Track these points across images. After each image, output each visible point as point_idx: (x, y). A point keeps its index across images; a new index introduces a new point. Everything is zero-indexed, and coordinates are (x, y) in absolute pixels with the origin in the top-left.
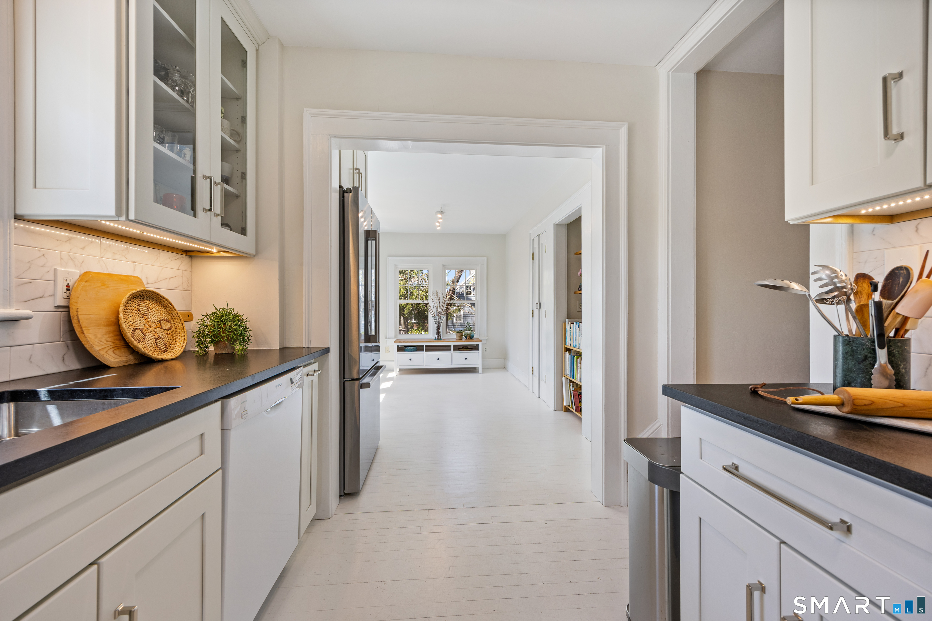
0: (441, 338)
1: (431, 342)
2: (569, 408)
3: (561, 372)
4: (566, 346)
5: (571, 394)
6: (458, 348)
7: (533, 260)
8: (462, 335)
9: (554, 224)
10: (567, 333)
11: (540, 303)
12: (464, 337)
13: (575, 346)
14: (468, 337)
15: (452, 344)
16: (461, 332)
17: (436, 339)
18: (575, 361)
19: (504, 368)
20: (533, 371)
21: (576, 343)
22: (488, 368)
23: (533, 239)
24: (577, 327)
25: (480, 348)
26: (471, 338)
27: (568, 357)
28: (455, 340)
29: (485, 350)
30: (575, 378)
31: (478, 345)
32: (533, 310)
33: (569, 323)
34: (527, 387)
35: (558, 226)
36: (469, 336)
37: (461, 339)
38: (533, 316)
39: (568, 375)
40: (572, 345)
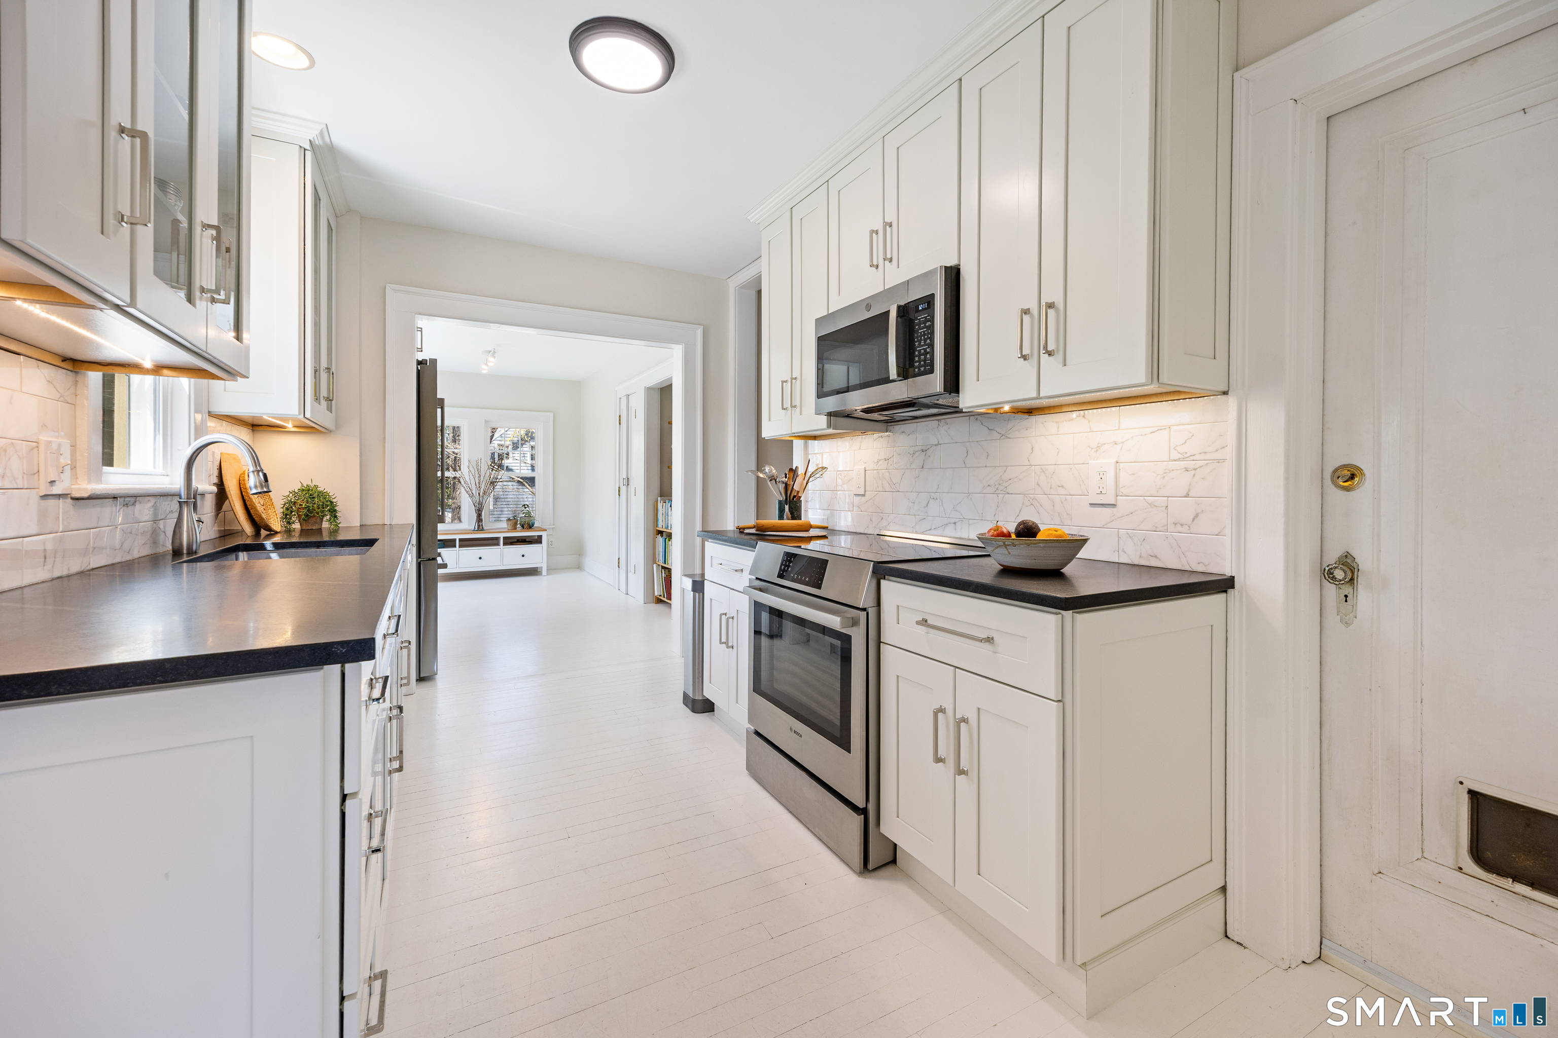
0: (483, 528)
1: (468, 533)
2: (660, 597)
3: (651, 558)
4: (657, 529)
5: (662, 582)
6: (509, 541)
7: (620, 424)
8: (516, 524)
9: (645, 387)
10: (659, 513)
11: (628, 479)
12: (518, 526)
13: (667, 528)
14: (525, 527)
15: (502, 536)
16: (515, 519)
17: (476, 529)
18: (667, 544)
19: (578, 567)
20: (619, 563)
21: (668, 524)
22: (555, 569)
23: (620, 398)
24: (669, 506)
25: (544, 540)
26: (530, 526)
27: (660, 540)
28: (506, 530)
29: (550, 543)
30: (667, 563)
31: (542, 535)
32: (619, 488)
33: (661, 502)
34: (611, 585)
35: (649, 390)
36: (528, 524)
37: (514, 528)
38: (619, 495)
39: (660, 561)
40: (664, 527)
